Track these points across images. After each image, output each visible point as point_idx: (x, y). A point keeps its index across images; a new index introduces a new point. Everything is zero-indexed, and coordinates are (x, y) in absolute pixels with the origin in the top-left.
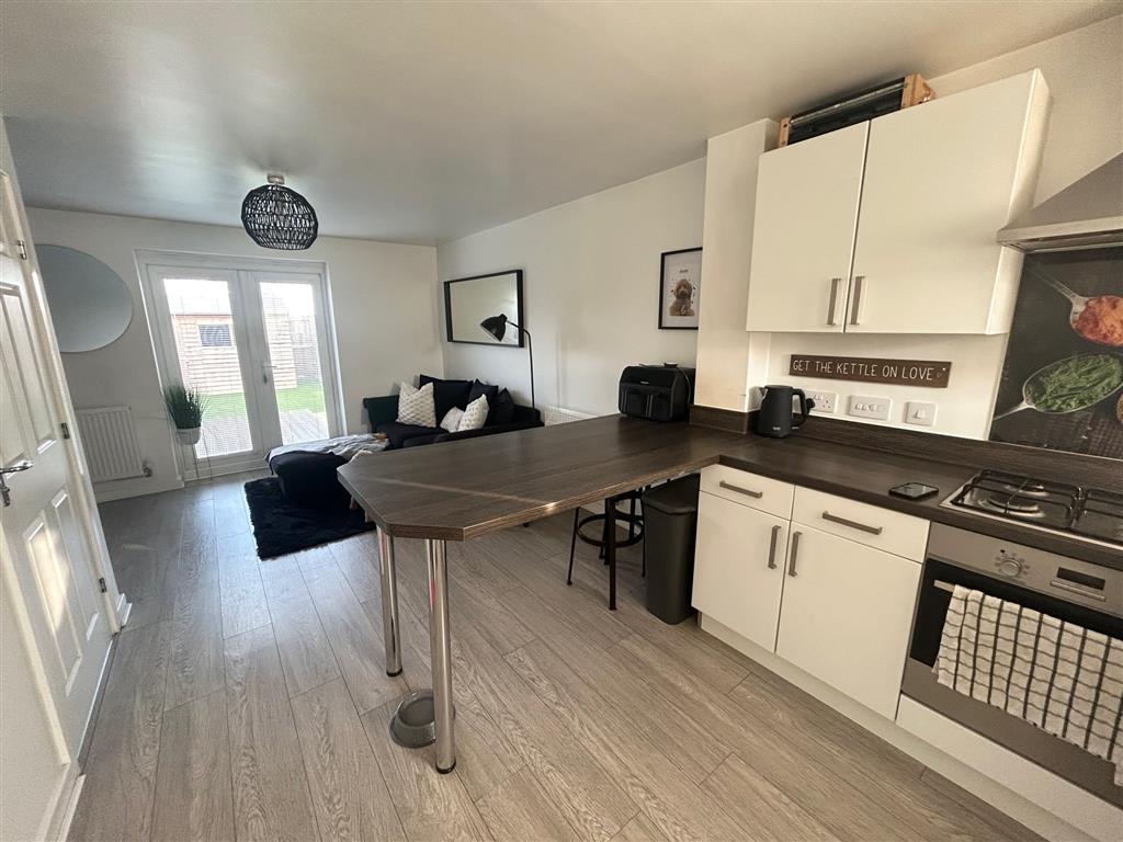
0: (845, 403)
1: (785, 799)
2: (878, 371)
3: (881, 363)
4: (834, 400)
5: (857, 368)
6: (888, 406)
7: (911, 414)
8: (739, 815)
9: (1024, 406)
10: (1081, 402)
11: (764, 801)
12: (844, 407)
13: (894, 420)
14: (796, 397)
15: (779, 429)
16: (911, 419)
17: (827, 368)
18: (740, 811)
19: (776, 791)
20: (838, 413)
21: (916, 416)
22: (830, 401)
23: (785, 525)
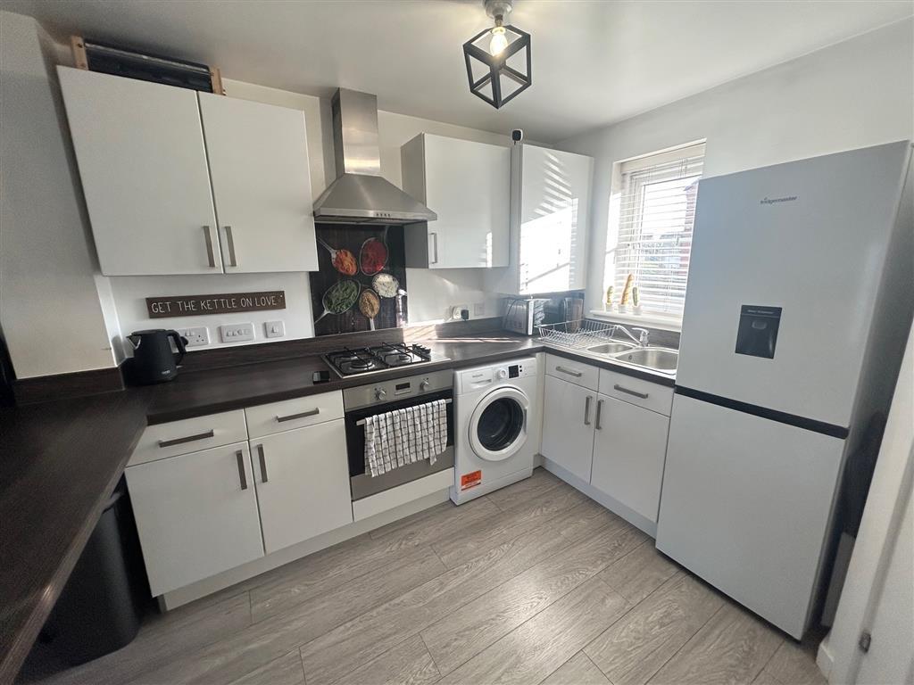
0: (215, 332)
1: (348, 625)
2: (237, 303)
3: (239, 296)
4: (204, 334)
5: (219, 303)
6: (251, 329)
7: (269, 329)
8: (344, 668)
9: (326, 312)
10: (347, 306)
11: (344, 641)
12: (216, 336)
13: (258, 338)
14: (170, 338)
15: (168, 372)
16: (270, 334)
17: (191, 306)
18: (342, 665)
19: (342, 628)
20: (212, 343)
21: (273, 331)
22: (202, 336)
23: (244, 446)
